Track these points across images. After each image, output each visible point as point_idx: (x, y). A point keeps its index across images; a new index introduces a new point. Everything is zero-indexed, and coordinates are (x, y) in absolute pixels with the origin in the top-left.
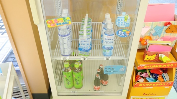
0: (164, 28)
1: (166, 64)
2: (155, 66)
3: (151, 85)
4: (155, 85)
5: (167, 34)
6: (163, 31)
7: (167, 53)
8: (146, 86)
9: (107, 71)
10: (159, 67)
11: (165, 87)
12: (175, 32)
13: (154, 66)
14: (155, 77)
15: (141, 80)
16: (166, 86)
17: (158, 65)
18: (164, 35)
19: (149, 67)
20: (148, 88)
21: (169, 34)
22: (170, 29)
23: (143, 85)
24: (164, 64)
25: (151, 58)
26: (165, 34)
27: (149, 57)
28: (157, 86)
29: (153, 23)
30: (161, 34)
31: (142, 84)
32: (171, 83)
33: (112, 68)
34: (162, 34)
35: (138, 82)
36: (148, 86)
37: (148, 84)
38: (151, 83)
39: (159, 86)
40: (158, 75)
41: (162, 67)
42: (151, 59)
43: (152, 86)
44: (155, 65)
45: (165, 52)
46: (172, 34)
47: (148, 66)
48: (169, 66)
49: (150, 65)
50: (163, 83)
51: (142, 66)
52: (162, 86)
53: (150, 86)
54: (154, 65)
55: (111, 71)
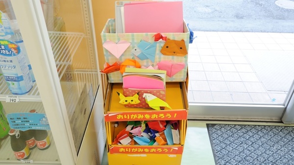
0: (158, 45)
1: (158, 113)
2: (137, 116)
3: (140, 150)
4: (149, 151)
5: (166, 56)
6: (158, 52)
7: (159, 92)
8: (131, 153)
9: (15, 123)
10: (144, 118)
11: (168, 155)
12: (179, 53)
13: (135, 116)
14: (151, 135)
15: (126, 141)
16: (169, 153)
17: (142, 114)
18: (160, 58)
19: (125, 117)
20: (137, 157)
21: (170, 57)
22: (167, 47)
23: (127, 150)
24: (153, 113)
25: (132, 101)
26: (162, 56)
27: (129, 99)
28: (154, 152)
29: (133, 36)
30: (154, 56)
31: (125, 148)
32: (177, 149)
33: (24, 118)
34: (157, 57)
35: (119, 144)
36: (137, 153)
37: (135, 148)
38: (141, 148)
39: (157, 152)
40: (158, 132)
41: (150, 117)
42: (133, 103)
43: (144, 152)
44: (137, 113)
45: (155, 91)
46: (175, 57)
47: (123, 114)
48: (164, 117)
49: (127, 114)
50: (162, 149)
51: (110, 115)
52: (163, 152)
53: (140, 153)
54: (134, 114)
55: (24, 124)
